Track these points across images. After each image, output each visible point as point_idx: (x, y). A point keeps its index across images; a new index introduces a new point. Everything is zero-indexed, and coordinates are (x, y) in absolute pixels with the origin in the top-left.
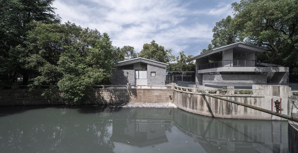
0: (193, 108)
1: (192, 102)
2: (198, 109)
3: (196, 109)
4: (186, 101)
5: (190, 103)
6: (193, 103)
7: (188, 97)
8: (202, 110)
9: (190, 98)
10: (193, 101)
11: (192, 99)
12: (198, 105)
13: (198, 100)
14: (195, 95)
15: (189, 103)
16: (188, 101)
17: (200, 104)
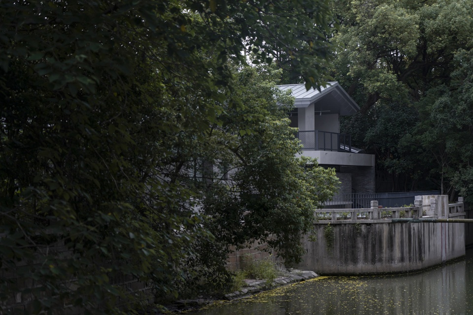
0: (373, 261)
1: (370, 245)
2: (384, 259)
3: (380, 260)
4: (354, 246)
5: (366, 249)
6: (374, 246)
7: (360, 234)
8: (391, 259)
9: (366, 237)
10: (372, 242)
11: (370, 237)
12: (384, 251)
13: (385, 237)
14: (377, 226)
15: (363, 250)
16: (361, 245)
17: (388, 247)
